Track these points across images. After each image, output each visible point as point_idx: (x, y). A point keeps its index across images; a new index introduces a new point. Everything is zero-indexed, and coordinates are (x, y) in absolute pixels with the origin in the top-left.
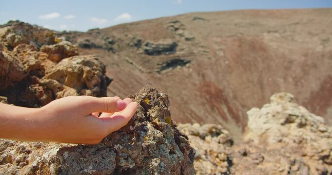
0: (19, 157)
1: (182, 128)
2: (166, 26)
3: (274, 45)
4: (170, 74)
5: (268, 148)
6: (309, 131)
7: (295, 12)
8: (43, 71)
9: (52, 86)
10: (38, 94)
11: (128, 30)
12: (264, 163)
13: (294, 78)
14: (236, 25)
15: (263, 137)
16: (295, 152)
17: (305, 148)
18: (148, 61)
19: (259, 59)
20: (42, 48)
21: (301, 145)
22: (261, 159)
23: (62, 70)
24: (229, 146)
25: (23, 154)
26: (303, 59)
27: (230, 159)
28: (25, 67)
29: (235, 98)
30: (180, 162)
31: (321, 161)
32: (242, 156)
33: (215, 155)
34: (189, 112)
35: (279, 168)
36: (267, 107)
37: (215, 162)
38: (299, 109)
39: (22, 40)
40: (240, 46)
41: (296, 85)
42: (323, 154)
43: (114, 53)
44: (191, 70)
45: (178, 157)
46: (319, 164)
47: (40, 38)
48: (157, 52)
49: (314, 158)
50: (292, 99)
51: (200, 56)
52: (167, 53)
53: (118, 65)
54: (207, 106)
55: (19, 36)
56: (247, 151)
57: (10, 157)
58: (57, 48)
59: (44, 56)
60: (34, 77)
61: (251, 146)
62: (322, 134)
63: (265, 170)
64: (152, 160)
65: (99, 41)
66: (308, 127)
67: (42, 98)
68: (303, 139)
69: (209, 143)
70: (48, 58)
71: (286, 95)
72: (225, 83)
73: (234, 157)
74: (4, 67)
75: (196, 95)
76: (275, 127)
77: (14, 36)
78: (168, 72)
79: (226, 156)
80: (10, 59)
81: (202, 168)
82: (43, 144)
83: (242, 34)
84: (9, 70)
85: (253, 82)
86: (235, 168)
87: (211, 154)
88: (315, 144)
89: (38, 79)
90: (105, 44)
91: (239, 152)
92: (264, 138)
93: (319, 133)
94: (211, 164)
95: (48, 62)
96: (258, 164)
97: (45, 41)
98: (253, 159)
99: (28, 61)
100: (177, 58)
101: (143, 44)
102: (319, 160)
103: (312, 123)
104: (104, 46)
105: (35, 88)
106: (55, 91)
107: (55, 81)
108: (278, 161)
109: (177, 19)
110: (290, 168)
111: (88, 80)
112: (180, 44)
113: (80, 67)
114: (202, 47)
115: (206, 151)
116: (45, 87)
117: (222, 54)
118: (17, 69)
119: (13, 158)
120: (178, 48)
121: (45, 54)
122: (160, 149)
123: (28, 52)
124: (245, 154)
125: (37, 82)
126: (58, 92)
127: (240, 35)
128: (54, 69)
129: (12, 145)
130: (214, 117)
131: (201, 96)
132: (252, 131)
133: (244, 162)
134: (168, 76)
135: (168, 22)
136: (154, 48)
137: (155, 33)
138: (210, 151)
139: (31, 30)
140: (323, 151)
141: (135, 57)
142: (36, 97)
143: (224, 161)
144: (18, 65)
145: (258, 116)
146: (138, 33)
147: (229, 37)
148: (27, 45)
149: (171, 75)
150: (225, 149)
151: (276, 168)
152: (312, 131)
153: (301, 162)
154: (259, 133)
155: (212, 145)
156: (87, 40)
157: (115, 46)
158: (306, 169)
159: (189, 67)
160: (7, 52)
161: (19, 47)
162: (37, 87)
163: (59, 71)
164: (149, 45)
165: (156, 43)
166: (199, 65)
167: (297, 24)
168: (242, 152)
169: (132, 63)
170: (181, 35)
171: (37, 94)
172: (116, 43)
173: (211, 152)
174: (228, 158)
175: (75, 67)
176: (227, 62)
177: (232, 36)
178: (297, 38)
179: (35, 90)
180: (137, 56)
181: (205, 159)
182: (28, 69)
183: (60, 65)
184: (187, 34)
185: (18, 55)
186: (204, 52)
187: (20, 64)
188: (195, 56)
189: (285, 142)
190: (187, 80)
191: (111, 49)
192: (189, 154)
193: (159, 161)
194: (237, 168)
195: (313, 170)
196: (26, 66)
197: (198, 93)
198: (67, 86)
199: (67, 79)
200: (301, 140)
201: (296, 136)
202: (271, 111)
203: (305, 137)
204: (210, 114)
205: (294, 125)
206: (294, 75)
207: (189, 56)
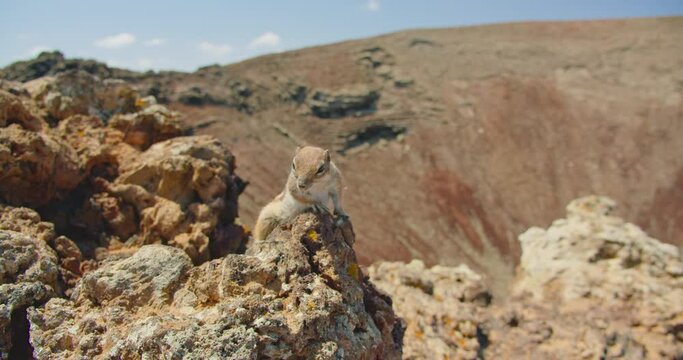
0: (85, 339)
1: (387, 271)
2: (355, 58)
3: (578, 94)
4: (364, 155)
5: (562, 310)
6: (646, 273)
7: (621, 24)
8: (115, 166)
9: (134, 198)
10: (106, 212)
11: (278, 67)
12: (551, 341)
13: (621, 162)
14: (499, 53)
15: (553, 286)
16: (617, 319)
17: (638, 310)
18: (319, 131)
19: (548, 125)
20: (112, 120)
21: (629, 304)
22: (546, 333)
23: (153, 167)
24: (482, 306)
25: (91, 334)
26: (638, 121)
27: (485, 332)
28: (81, 160)
29: (499, 203)
30: (375, 346)
31: (670, 337)
32: (507, 327)
33: (453, 324)
34: (405, 233)
35: (583, 350)
36: (559, 226)
37: (453, 339)
38: (627, 230)
39: (73, 104)
40: (507, 97)
41: (625, 175)
42: (674, 323)
43: (250, 113)
44: (407, 147)
45: (372, 338)
46: (666, 342)
47: (108, 100)
48: (338, 111)
49: (655, 330)
50: (611, 208)
51: (425, 119)
52: (359, 113)
53: (258, 139)
54: (441, 221)
55: (68, 98)
56: (518, 317)
57: (69, 338)
58: (141, 120)
59: (116, 136)
60: (98, 179)
61: (526, 307)
62: (674, 282)
63: (554, 355)
64: (323, 344)
65: (220, 91)
66: (644, 267)
67: (115, 220)
68: (635, 290)
69: (440, 300)
70: (124, 140)
71: (598, 201)
72: (478, 173)
73: (492, 328)
74: (45, 163)
75: (418, 199)
76: (576, 266)
77: (58, 98)
78: (361, 152)
79: (474, 328)
80: (56, 147)
81: (425, 352)
82: (126, 316)
83: (512, 72)
84: (55, 170)
85: (534, 171)
86: (494, 350)
87: (444, 323)
88: (659, 301)
89: (107, 183)
90: (233, 97)
91: (503, 318)
92: (553, 290)
93: (667, 278)
94: (443, 345)
95: (123, 149)
96: (540, 342)
97: (118, 106)
98: (531, 333)
99: (86, 149)
100: (378, 123)
101: (310, 96)
102: (666, 334)
103: (653, 259)
104: (230, 101)
105: (101, 200)
106: (139, 208)
107: (139, 188)
108: (581, 337)
109: (379, 43)
110: (605, 351)
111: (203, 186)
112: (384, 94)
113: (186, 162)
114: (430, 100)
115: (434, 317)
116: (121, 199)
117: (470, 113)
118: (69, 166)
119: (74, 341)
120: (380, 104)
121: (118, 133)
122: (337, 325)
123: (86, 130)
124: (514, 323)
125: (105, 190)
126: (144, 208)
127: (506, 75)
128: (136, 164)
129: (71, 317)
130: (455, 243)
131: (428, 201)
132: (529, 274)
133: (512, 339)
134: (359, 159)
135: (359, 49)
136: (330, 103)
137: (332, 73)
138: (443, 317)
139: (91, 86)
140: (674, 316)
141: (292, 122)
142: (103, 219)
143: (470, 337)
144: (69, 158)
145: (543, 244)
146: (298, 73)
147: (485, 78)
148: (84, 118)
149: (367, 159)
150: (474, 311)
151: (576, 351)
152: (652, 274)
153: (628, 339)
154: (545, 280)
155: (446, 305)
156: (196, 89)
157: (252, 101)
158: (638, 352)
159: (403, 142)
160: (47, 133)
161: (70, 122)
162: (104, 199)
163: (146, 168)
164: (322, 98)
165: (336, 94)
166: (424, 137)
167: (624, 49)
168: (508, 318)
169: (286, 135)
170: (386, 77)
171: (104, 214)
172: (255, 95)
173: (445, 320)
174: (479, 331)
175: (178, 162)
176: (481, 131)
177: (491, 76)
178: (625, 78)
179: (102, 204)
180: (296, 120)
181: (433, 334)
182: (88, 163)
183: (148, 157)
184: (398, 75)
185: (69, 137)
186: (435, 109)
187: (73, 157)
188: (416, 119)
189: (596, 297)
190: (398, 169)
191: (244, 106)
192: (394, 331)
193: (334, 348)
194: (498, 351)
195: (653, 355)
196: (84, 159)
197: (422, 195)
198: (161, 196)
199: (161, 183)
200: (629, 292)
201: (619, 285)
202: (568, 235)
203: (637, 286)
204: (447, 237)
205: (614, 263)
206: (620, 156)
207: (402, 119)
